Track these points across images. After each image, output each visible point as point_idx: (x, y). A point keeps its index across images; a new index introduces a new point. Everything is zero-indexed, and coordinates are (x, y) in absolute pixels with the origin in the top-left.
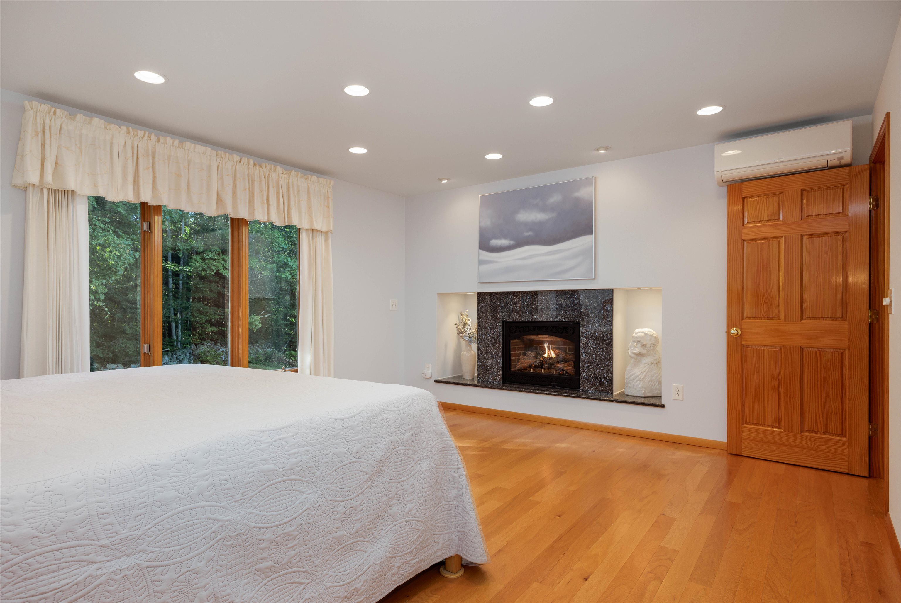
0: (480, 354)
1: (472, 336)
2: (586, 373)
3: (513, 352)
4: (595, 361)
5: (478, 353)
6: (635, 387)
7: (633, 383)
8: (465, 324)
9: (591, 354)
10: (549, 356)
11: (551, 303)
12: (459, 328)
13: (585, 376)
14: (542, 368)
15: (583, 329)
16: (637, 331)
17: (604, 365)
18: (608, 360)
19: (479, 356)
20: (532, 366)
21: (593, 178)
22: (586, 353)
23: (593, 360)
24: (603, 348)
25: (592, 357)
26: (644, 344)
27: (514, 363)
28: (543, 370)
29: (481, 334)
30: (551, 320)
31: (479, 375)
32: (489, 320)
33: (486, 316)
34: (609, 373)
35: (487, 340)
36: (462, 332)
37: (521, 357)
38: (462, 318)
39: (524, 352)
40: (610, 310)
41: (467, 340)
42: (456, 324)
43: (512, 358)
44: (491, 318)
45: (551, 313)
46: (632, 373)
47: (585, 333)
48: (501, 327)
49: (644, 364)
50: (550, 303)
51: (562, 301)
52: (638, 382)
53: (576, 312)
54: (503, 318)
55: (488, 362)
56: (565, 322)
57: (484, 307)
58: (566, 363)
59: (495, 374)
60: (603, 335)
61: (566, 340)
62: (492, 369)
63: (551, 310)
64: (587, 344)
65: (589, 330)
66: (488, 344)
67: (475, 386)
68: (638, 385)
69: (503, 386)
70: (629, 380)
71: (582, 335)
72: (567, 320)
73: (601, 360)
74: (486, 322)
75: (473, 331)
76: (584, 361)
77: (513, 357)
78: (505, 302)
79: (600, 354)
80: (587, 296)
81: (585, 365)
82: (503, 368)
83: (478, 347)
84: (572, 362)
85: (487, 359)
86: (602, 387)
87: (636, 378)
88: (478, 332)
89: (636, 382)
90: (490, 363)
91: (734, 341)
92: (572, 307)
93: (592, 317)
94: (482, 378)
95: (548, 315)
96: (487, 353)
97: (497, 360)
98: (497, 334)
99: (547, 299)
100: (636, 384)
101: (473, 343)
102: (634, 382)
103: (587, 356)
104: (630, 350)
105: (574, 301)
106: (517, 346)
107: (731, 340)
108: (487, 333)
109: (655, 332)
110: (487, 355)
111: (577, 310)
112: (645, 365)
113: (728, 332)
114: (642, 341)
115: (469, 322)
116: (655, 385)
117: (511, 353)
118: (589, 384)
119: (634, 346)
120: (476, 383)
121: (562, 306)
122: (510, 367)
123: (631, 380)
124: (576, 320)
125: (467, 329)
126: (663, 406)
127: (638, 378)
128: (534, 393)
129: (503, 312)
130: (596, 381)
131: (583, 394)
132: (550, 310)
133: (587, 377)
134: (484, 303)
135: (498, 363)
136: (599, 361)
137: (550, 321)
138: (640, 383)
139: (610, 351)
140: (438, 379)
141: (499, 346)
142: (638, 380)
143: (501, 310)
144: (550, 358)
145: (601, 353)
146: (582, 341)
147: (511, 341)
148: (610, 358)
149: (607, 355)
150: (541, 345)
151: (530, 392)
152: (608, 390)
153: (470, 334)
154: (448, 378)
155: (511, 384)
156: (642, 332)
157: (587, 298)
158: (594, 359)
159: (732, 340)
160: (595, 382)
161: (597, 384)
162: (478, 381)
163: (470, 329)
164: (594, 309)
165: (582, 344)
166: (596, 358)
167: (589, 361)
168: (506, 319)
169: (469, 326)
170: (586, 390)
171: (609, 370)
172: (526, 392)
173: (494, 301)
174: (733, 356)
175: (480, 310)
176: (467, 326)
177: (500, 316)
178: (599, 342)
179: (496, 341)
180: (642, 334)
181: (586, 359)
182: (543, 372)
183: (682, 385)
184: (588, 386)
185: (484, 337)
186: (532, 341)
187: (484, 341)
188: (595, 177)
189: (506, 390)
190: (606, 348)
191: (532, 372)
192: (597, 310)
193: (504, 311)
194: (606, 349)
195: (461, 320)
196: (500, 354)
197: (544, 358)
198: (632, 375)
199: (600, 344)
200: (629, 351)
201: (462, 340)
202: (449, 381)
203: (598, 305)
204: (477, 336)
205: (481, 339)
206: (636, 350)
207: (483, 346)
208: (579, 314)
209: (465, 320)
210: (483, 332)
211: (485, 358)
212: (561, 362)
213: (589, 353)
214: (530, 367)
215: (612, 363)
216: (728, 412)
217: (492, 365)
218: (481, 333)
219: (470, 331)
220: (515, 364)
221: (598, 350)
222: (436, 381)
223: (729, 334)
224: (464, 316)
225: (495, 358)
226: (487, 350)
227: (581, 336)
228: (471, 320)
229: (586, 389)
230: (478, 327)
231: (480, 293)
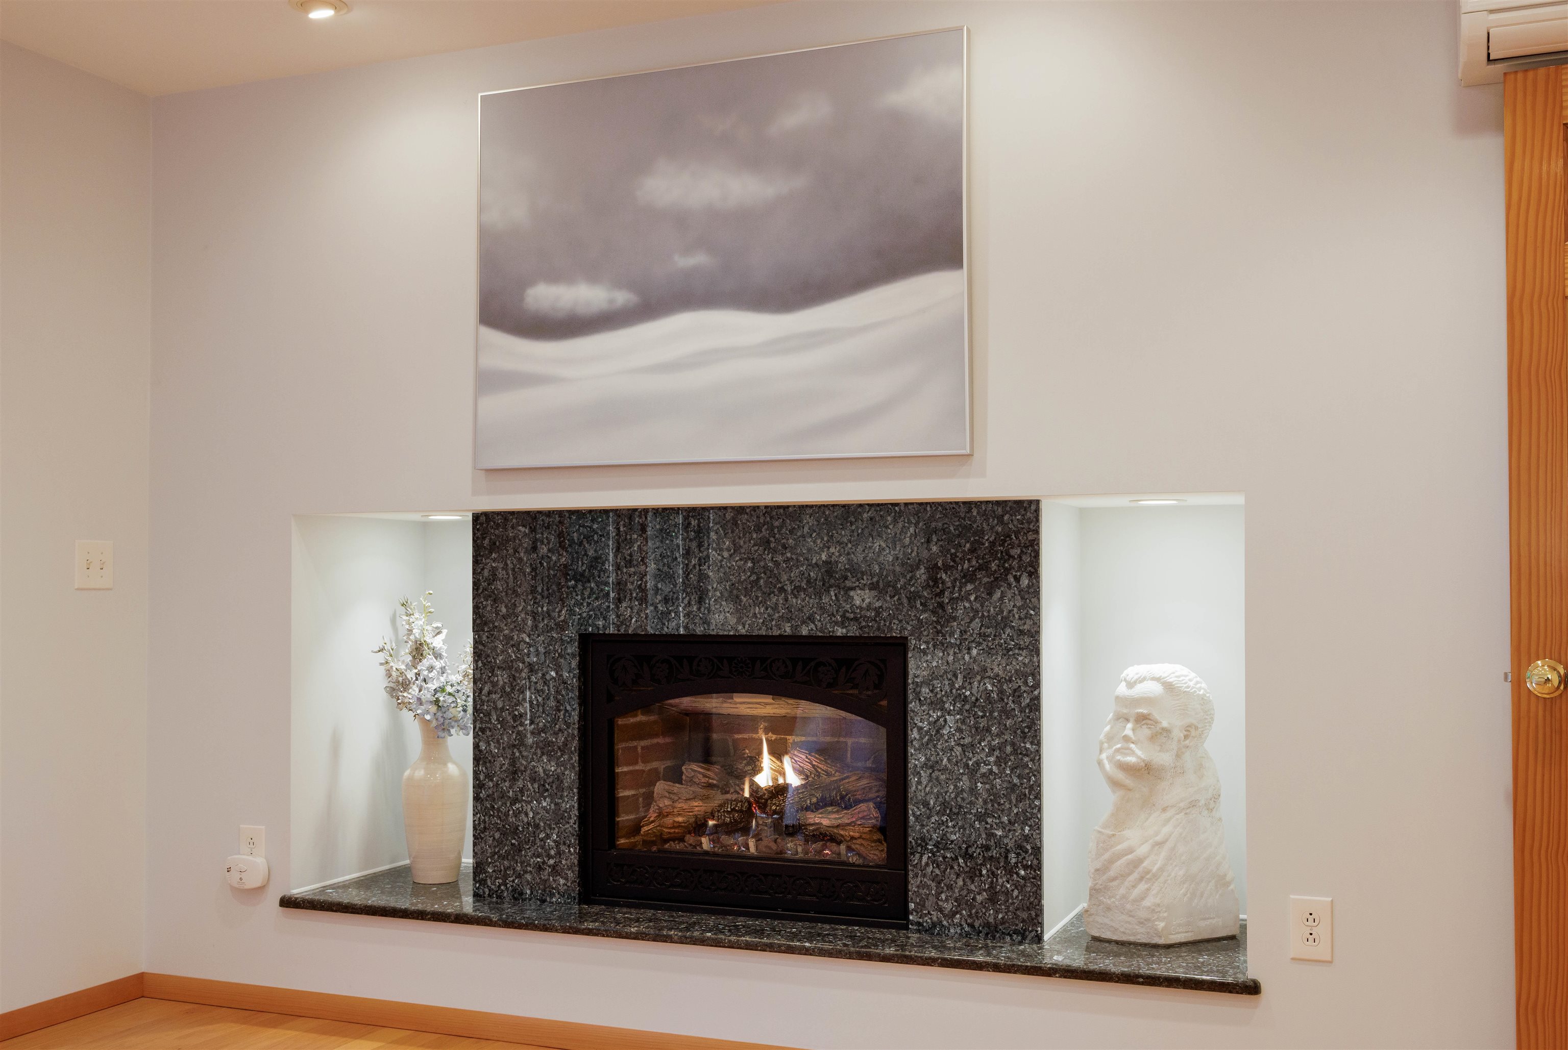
0: (482, 777)
1: (451, 699)
2: (931, 851)
3: (625, 769)
4: (971, 803)
5: (476, 774)
6: (1128, 906)
7: (1122, 891)
8: (419, 651)
9: (951, 772)
10: (775, 779)
11: (787, 560)
12: (394, 665)
13: (927, 864)
14: (746, 830)
15: (918, 667)
16: (1132, 672)
17: (1005, 819)
18: (1021, 798)
19: (478, 786)
20: (705, 824)
21: (962, 30)
22: (932, 767)
23: (963, 799)
24: (1001, 747)
25: (956, 786)
26: (1163, 729)
27: (627, 813)
28: (752, 843)
29: (489, 693)
30: (787, 629)
31: (479, 868)
32: (521, 631)
33: (512, 613)
34: (1026, 852)
35: (515, 718)
36: (406, 685)
37: (660, 787)
38: (409, 624)
39: (669, 763)
40: (1029, 587)
41: (428, 717)
42: (381, 650)
43: (623, 793)
44: (530, 623)
45: (786, 600)
46: (1119, 847)
47: (925, 683)
48: (574, 663)
49: (1164, 810)
50: (779, 558)
51: (832, 550)
52: (1142, 886)
53: (892, 597)
54: (583, 622)
55: (517, 814)
56: (844, 637)
57: (501, 573)
58: (846, 808)
59: (551, 862)
60: (1001, 692)
61: (843, 714)
62: (534, 843)
63: (789, 588)
64: (938, 731)
65: (946, 672)
66: (519, 733)
67: (460, 919)
68: (1143, 899)
69: (582, 917)
70: (1105, 877)
71: (918, 694)
72: (853, 631)
73: (994, 796)
74: (509, 638)
75: (455, 678)
76: (926, 804)
77: (625, 788)
78: (591, 553)
79: (991, 771)
80: (935, 531)
81: (929, 818)
82: (583, 837)
83: (476, 746)
84: (871, 805)
85: (515, 801)
86: (997, 912)
87: (1136, 867)
88: (475, 682)
89: (1134, 887)
90: (527, 814)
91: (1541, 713)
92: (872, 576)
93: (955, 619)
94: (493, 883)
95: (775, 608)
96: (514, 774)
97: (556, 804)
98: (558, 692)
99: (768, 542)
100: (1136, 892)
101: (453, 731)
102: (1126, 884)
103: (937, 779)
104: (1111, 751)
105: (882, 549)
106: (641, 738)
107: (1529, 711)
108: (513, 689)
109: (1198, 679)
110: (514, 780)
111: (894, 587)
112: (1168, 814)
113: (1518, 682)
114: (1156, 715)
115: (437, 642)
116: (1202, 896)
117: (618, 770)
118: (947, 900)
119: (1126, 739)
120: (467, 904)
121: (830, 573)
122: (612, 828)
123: (1114, 879)
124: (891, 629)
125: (431, 668)
126: (1252, 989)
127: (1140, 869)
128: (717, 944)
129: (584, 599)
130: (973, 887)
131: (922, 945)
132: (782, 590)
133: (937, 871)
134: (503, 559)
135: (559, 817)
136: (985, 802)
137: (780, 636)
138: (1148, 889)
139: (1032, 760)
140: (298, 891)
141: (565, 744)
142: (1141, 879)
143: (574, 587)
144: (780, 791)
145: (995, 769)
146: (917, 720)
147: (620, 721)
148: (1031, 788)
149: (1019, 777)
150: (739, 732)
151: (702, 942)
152: (1023, 921)
153: (442, 689)
154: (345, 886)
155: (618, 905)
156: (1153, 679)
157: (935, 538)
158: (965, 795)
159: (1533, 709)
160: (970, 891)
161: (979, 898)
162: (476, 895)
163: (443, 671)
164: (966, 584)
165: (915, 730)
166: (973, 790)
167: (945, 804)
168: (594, 625)
169: (438, 656)
170: (934, 925)
171: (1027, 838)
172: (682, 941)
173: (544, 550)
174: (1539, 777)
175: (485, 589)
176: (428, 660)
177: (571, 612)
178: (983, 723)
179: (555, 721)
180: (1152, 688)
181: (931, 793)
182: (752, 849)
183: (1331, 899)
184: (941, 910)
185: (500, 704)
186: (703, 721)
187: (503, 722)
188: (969, 31)
189: (596, 935)
190: (1013, 744)
191: (706, 853)
192: (976, 589)
193: (586, 593)
194: (1015, 752)
195: (402, 632)
196: (571, 777)
197: (755, 789)
198: (1119, 856)
199: (988, 730)
200: (1104, 756)
201: (407, 716)
202: (346, 898)
203: (980, 568)
204: (471, 700)
205: (488, 714)
206: (1133, 753)
207: (498, 742)
208: (902, 604)
209: (422, 630)
210: (494, 684)
211: (503, 796)
212: (825, 805)
213: (945, 769)
214: (699, 827)
215: (1040, 809)
216: (1522, 1010)
217: (537, 826)
218: (486, 689)
219: (442, 679)
220: (632, 817)
221: (983, 755)
222: (288, 903)
223: (1519, 686)
224: (417, 615)
225: (550, 796)
226: (513, 762)
227: (911, 697)
228: (445, 631)
229: (935, 919)
230: (475, 662)
231: (486, 514)
